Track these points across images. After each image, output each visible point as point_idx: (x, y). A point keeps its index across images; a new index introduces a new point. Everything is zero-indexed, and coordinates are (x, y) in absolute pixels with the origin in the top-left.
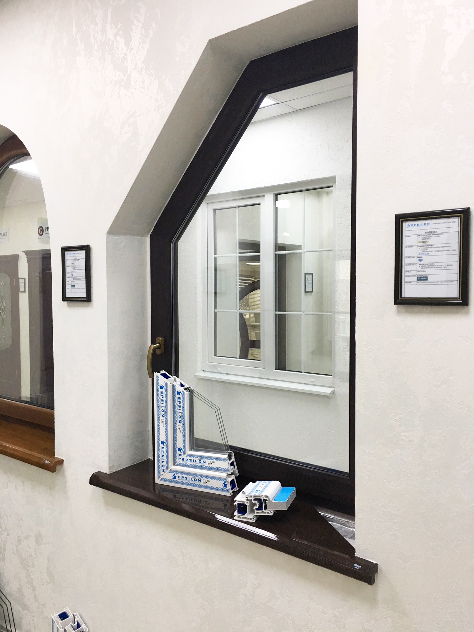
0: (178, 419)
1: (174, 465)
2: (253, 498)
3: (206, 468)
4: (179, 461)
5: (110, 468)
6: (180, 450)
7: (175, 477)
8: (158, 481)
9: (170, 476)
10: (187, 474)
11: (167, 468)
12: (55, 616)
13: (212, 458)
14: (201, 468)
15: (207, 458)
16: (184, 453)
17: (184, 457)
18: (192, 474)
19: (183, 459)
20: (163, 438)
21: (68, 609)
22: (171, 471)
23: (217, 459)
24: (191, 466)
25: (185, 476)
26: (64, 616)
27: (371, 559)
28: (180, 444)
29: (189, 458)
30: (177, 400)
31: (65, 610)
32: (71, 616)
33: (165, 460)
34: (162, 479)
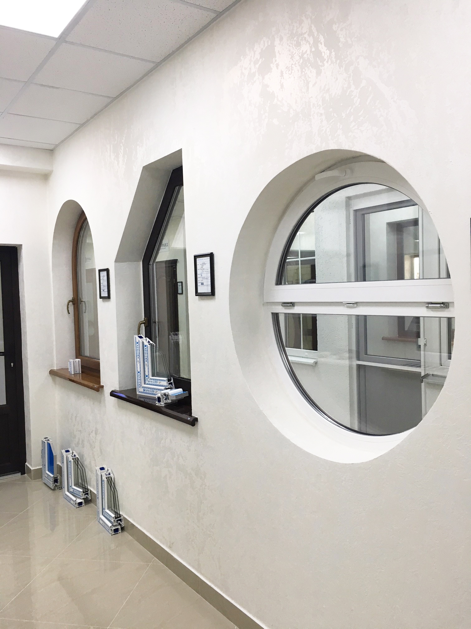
0: (145, 360)
1: (145, 384)
2: (163, 394)
3: (158, 385)
4: (147, 382)
5: (119, 388)
6: (147, 376)
7: (144, 391)
8: (138, 393)
9: (142, 390)
10: (149, 388)
11: (141, 386)
12: (98, 468)
13: (160, 380)
14: (156, 385)
15: (158, 380)
16: (149, 378)
17: (149, 380)
18: (151, 388)
19: (148, 381)
20: (139, 370)
21: (106, 466)
22: (143, 387)
23: (162, 380)
24: (152, 385)
25: (148, 389)
26: (102, 469)
27: (196, 416)
28: (147, 374)
29: (151, 381)
30: (145, 350)
31: (104, 466)
32: (106, 469)
33: (140, 382)
34: (139, 392)
